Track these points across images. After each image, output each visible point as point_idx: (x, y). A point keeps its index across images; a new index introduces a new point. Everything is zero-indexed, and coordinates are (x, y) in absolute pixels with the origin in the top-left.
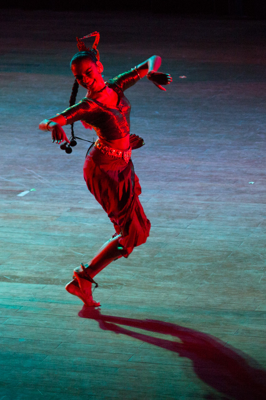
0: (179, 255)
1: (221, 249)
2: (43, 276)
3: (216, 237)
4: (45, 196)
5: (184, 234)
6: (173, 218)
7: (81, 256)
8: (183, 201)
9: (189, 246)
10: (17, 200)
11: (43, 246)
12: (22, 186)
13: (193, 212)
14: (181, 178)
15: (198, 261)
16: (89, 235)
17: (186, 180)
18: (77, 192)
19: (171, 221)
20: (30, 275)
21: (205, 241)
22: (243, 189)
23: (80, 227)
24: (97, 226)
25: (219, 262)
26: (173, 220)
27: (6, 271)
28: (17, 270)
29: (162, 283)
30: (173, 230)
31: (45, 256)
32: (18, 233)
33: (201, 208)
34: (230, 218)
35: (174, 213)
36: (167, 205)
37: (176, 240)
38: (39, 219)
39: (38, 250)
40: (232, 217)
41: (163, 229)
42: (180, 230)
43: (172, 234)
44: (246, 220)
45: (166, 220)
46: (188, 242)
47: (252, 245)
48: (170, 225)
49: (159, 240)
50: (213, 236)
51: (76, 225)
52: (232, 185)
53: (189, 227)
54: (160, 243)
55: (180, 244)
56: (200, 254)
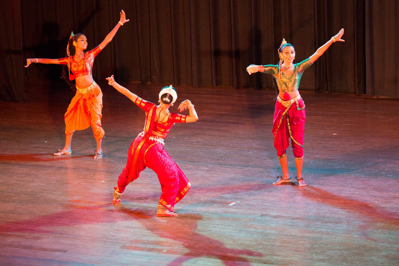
0: (329, 246)
1: (355, 243)
4: (246, 206)
5: (333, 233)
6: (326, 222)
7: (266, 245)
8: (332, 212)
9: (335, 241)
10: (228, 208)
11: (244, 238)
12: (231, 199)
13: (338, 219)
15: (340, 250)
16: (273, 232)
18: (266, 204)
19: (325, 224)
21: (346, 238)
23: (267, 226)
24: (278, 226)
25: (353, 251)
26: (326, 224)
27: (219, 252)
28: (226, 252)
29: (318, 263)
30: (325, 230)
31: (244, 244)
32: (228, 229)
33: (344, 217)
35: (326, 220)
36: (322, 214)
38: (242, 220)
39: (240, 240)
42: (330, 230)
43: (325, 232)
45: (322, 223)
46: (334, 238)
47: (375, 241)
48: (324, 227)
49: (316, 236)
50: (350, 235)
51: (265, 225)
53: (335, 229)
54: (317, 238)
55: (330, 239)
56: (342, 245)
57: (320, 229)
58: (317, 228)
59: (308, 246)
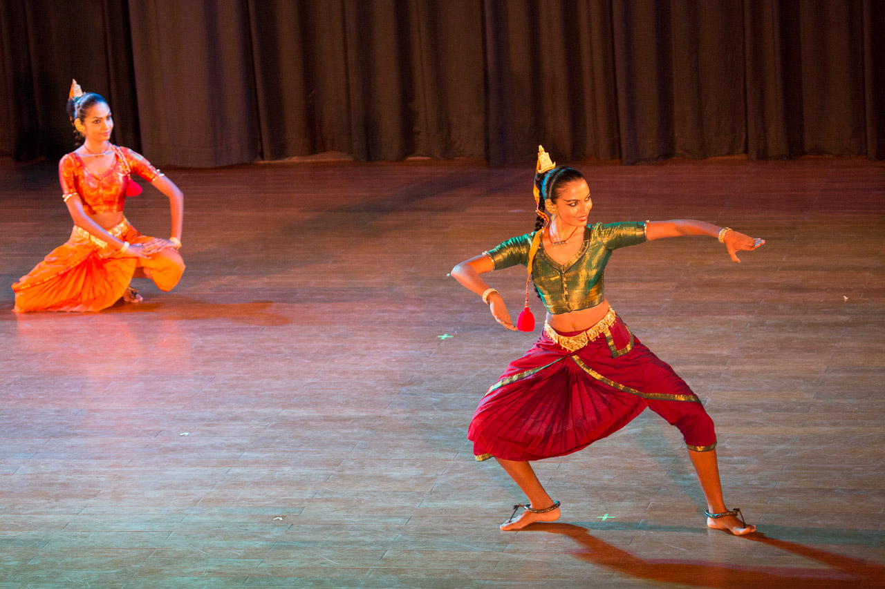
0: (68, 560)
1: (137, 545)
3: (129, 526)
5: (76, 524)
6: (57, 498)
8: (72, 469)
9: (84, 543)
13: (90, 487)
14: (69, 431)
17: (77, 435)
19: (54, 503)
22: (171, 444)
25: (133, 566)
26: (57, 501)
30: (57, 518)
33: (103, 479)
34: (151, 494)
36: (47, 477)
37: (62, 533)
40: (154, 492)
41: (40, 516)
43: (56, 524)
44: (177, 495)
45: (47, 501)
46: (82, 537)
47: (187, 536)
48: (53, 510)
52: (153, 439)
53: (83, 512)
54: (36, 540)
55: (69, 539)
56: (103, 554)
57: (45, 517)
59: (12, 563)
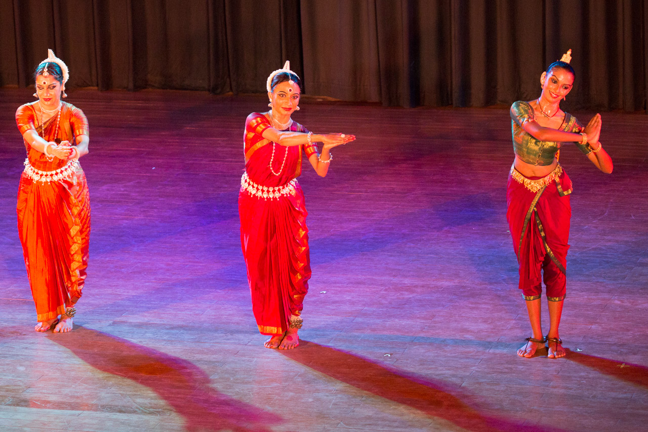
0: (238, 376)
2: (79, 401)
5: (245, 352)
6: (232, 333)
9: (250, 366)
11: (80, 366)
15: (260, 382)
18: (121, 302)
20: (64, 400)
22: (314, 299)
24: (144, 343)
26: (232, 335)
27: (35, 395)
28: (49, 394)
29: (217, 408)
30: (232, 347)
31: (82, 377)
32: (50, 351)
37: (235, 358)
39: (73, 370)
42: (240, 347)
45: (225, 335)
55: (239, 362)
56: (262, 374)
57: (222, 345)
58: (216, 343)
